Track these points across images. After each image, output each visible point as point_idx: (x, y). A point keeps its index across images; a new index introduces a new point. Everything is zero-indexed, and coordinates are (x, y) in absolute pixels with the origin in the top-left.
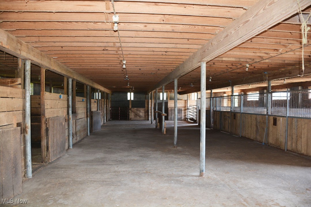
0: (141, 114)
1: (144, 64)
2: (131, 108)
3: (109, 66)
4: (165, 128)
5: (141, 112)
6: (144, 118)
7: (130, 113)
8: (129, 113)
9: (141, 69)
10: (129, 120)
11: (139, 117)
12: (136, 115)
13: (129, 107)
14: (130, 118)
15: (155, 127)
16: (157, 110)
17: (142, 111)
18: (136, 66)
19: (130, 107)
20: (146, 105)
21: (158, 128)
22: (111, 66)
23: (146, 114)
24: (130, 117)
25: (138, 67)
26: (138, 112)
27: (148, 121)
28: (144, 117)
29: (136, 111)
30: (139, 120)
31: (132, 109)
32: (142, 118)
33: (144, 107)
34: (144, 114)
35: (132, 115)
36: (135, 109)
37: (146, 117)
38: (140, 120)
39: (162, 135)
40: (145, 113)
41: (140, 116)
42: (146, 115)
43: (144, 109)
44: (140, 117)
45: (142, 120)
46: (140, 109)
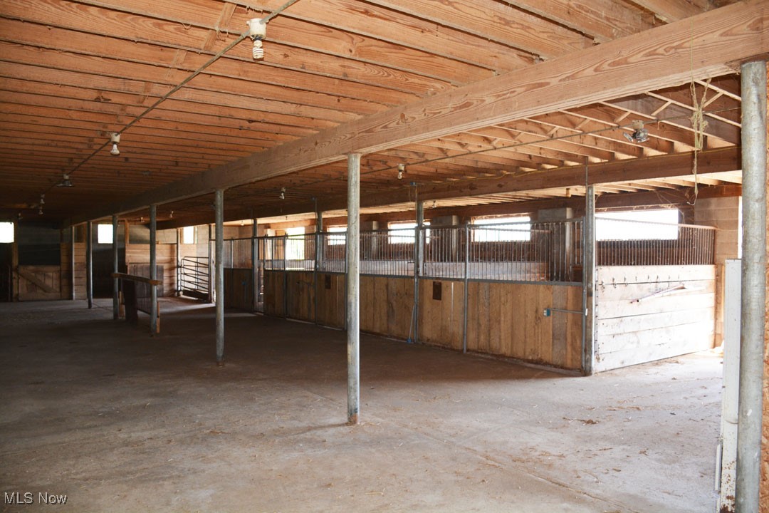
0: (49, 282)
1: (159, 146)
2: (18, 267)
4: (158, 317)
5: (49, 277)
6: (59, 294)
7: (14, 282)
8: (12, 279)
9: (130, 160)
10: (12, 301)
11: (41, 291)
12: (34, 285)
13: (11, 264)
14: (14, 296)
15: (111, 316)
16: (117, 271)
17: (51, 274)
18: (130, 150)
19: (15, 262)
20: (64, 259)
21: (120, 318)
23: (64, 281)
24: (15, 292)
26: (40, 277)
27: (70, 301)
28: (58, 290)
29: (33, 274)
30: (43, 300)
31: (22, 270)
32: (52, 295)
33: (57, 262)
34: (58, 282)
35: (20, 287)
36: (31, 268)
37: (65, 289)
38: (46, 300)
39: (152, 336)
40: (60, 278)
41: (46, 289)
42: (63, 284)
43: (57, 268)
44: (45, 291)
45: (51, 300)
46: (45, 269)
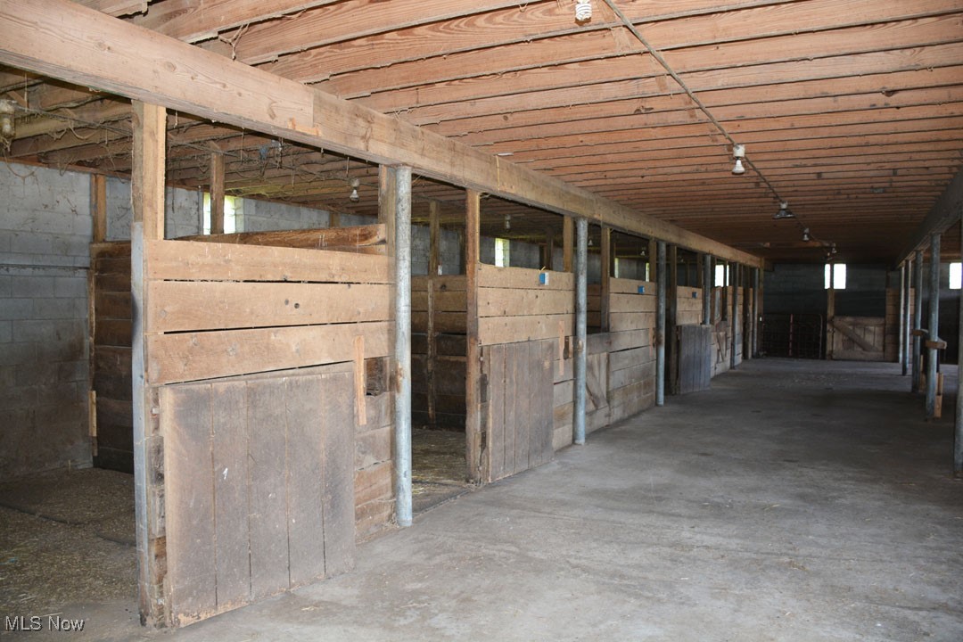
0: (869, 339)
2: (833, 317)
3: (697, 171)
4: (939, 394)
5: (870, 331)
6: (881, 354)
7: (829, 335)
8: (825, 332)
9: (825, 176)
10: (824, 358)
11: (860, 349)
12: (851, 341)
13: (825, 314)
14: (827, 352)
15: (909, 387)
16: (919, 328)
17: (872, 328)
18: (798, 162)
19: (831, 312)
20: (889, 308)
21: (920, 391)
22: (706, 171)
23: (889, 338)
24: (829, 348)
25: (805, 166)
26: (858, 332)
27: (895, 364)
28: (881, 348)
29: (851, 328)
30: (860, 360)
31: (837, 321)
32: (872, 354)
33: (879, 312)
34: (881, 339)
35: (835, 343)
36: (849, 319)
37: (889, 349)
38: (864, 361)
39: (926, 420)
40: (884, 334)
41: (865, 347)
42: (887, 341)
43: (881, 321)
44: (864, 349)
45: (869, 361)
46: (865, 321)
